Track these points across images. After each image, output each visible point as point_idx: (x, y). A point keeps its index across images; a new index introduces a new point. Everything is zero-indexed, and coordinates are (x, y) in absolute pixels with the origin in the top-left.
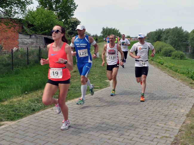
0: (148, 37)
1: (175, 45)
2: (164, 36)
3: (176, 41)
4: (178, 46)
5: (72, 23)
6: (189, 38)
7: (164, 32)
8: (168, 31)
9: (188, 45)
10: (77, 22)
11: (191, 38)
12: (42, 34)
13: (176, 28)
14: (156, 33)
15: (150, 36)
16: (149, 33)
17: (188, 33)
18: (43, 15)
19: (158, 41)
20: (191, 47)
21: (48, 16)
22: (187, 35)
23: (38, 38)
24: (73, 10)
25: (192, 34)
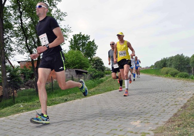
0: (156, 66)
1: (179, 68)
2: (169, 63)
3: (179, 65)
4: (182, 69)
5: (95, 61)
6: (190, 62)
7: (168, 60)
8: (171, 59)
9: (190, 68)
10: (99, 60)
11: (192, 61)
12: (73, 68)
13: (178, 55)
14: (162, 61)
15: (157, 64)
16: (156, 62)
17: (188, 57)
18: (73, 54)
19: (164, 68)
20: (193, 69)
21: (77, 55)
22: (188, 59)
23: (70, 71)
24: (95, 50)
25: (192, 58)
